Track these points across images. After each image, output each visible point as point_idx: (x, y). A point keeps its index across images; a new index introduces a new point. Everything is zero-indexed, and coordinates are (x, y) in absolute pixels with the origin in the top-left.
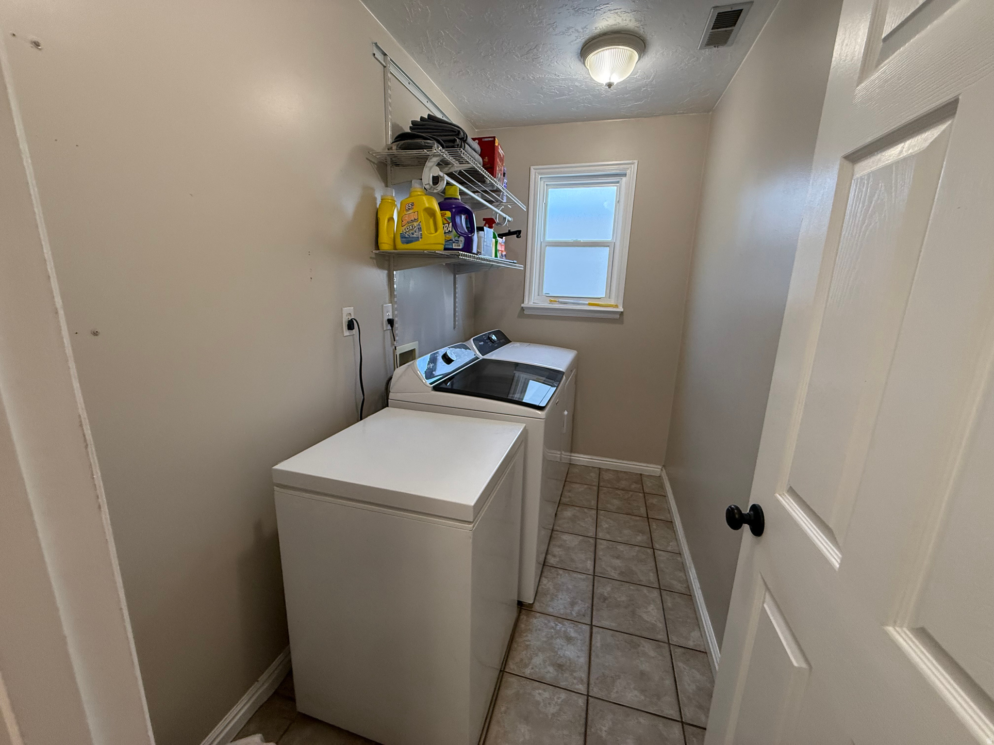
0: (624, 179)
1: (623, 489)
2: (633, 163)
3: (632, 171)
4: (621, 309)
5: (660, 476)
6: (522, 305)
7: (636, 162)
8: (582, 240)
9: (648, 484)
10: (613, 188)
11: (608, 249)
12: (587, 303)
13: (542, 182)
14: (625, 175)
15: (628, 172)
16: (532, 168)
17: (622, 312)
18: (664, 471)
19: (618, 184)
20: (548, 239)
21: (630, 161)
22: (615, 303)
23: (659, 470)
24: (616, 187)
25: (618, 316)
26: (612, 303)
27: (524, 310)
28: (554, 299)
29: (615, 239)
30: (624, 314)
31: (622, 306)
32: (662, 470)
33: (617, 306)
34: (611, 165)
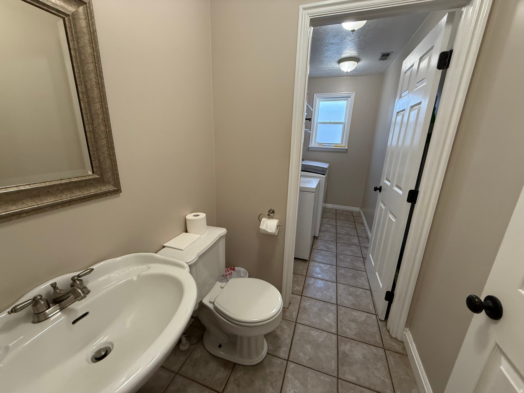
0: (350, 99)
1: (345, 215)
2: (353, 93)
3: (353, 96)
4: (347, 148)
5: (359, 212)
6: (309, 146)
7: (355, 93)
8: (332, 121)
9: (355, 214)
10: (346, 102)
11: (342, 125)
12: (334, 145)
13: (318, 99)
14: (350, 97)
15: (351, 96)
16: (315, 94)
17: (347, 149)
18: (361, 209)
19: (347, 100)
20: (319, 121)
21: (353, 92)
22: (345, 146)
23: (359, 210)
24: (346, 101)
25: (345, 151)
26: (343, 145)
27: (309, 148)
28: (320, 144)
29: (345, 121)
30: (348, 150)
31: (347, 146)
32: (360, 209)
33: (345, 147)
34: (344, 94)
